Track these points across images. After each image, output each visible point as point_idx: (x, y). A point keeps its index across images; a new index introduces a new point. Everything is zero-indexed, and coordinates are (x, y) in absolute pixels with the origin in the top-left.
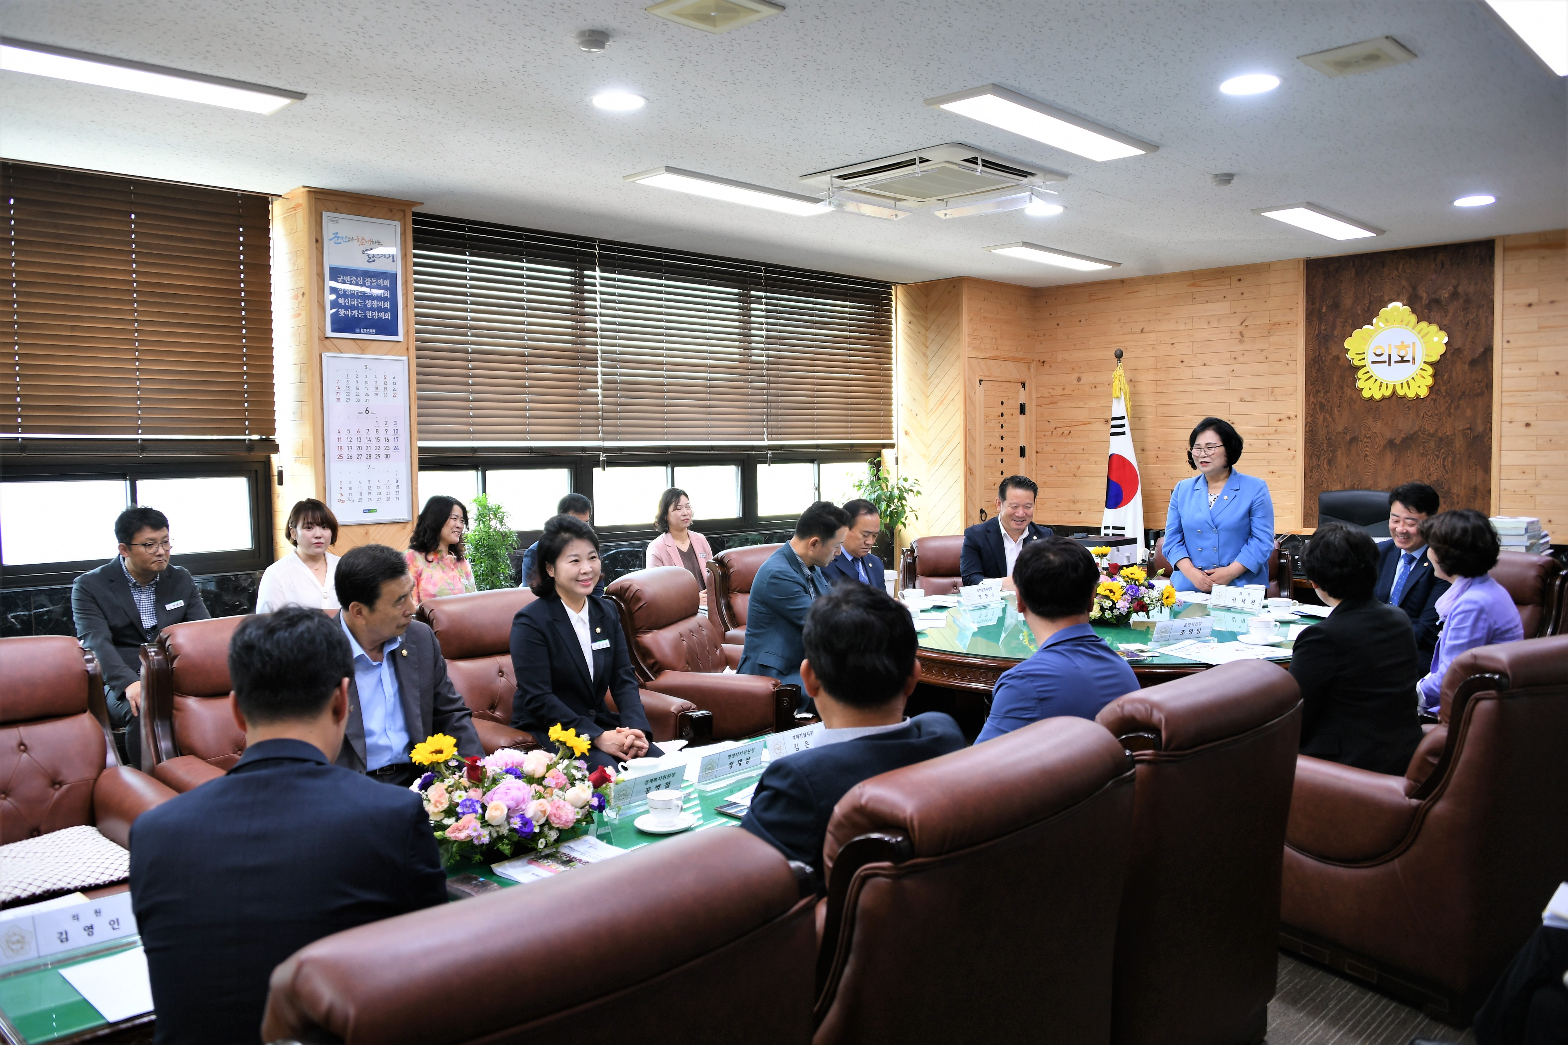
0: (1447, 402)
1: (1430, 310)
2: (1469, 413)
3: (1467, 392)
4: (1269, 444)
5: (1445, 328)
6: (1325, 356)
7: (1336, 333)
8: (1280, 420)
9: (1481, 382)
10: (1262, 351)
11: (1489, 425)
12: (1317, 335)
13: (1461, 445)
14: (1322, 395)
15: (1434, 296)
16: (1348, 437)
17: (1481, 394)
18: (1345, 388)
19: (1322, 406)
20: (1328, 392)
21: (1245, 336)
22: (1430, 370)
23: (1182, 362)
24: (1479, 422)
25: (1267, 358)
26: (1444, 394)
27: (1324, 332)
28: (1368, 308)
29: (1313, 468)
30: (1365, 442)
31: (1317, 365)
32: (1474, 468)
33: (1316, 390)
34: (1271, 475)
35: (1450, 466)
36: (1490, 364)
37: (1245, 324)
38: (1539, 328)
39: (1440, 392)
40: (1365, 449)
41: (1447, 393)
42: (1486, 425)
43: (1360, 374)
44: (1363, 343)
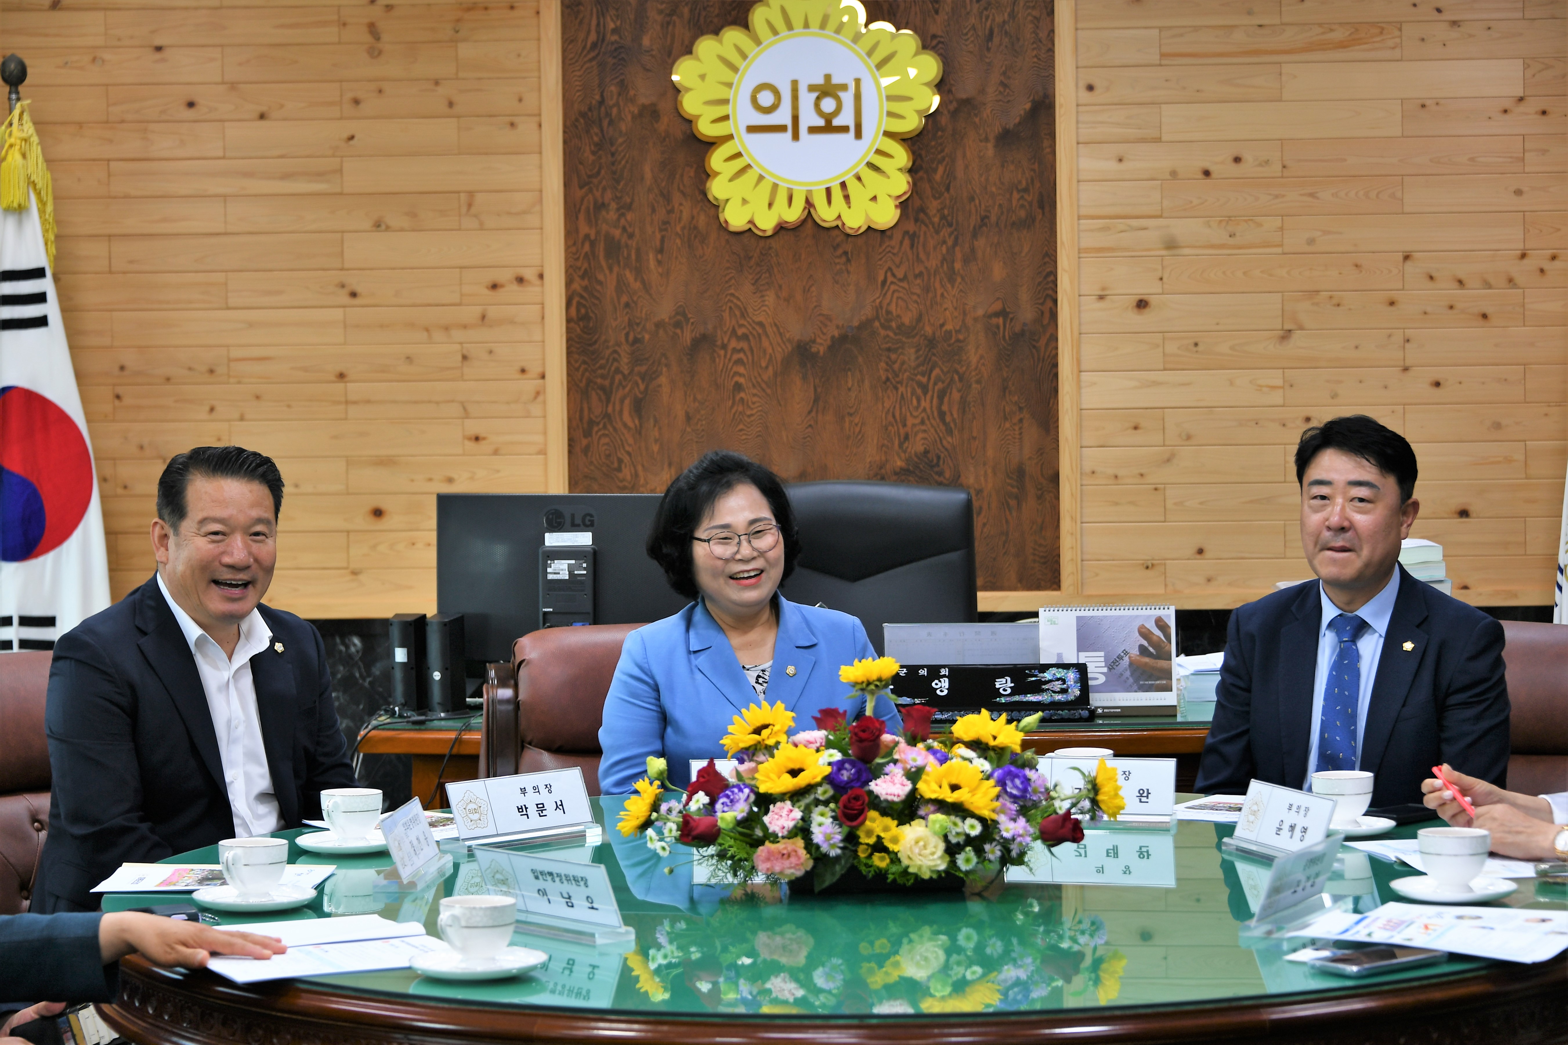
0: (944, 242)
2: (998, 272)
3: (993, 218)
4: (465, 358)
5: (934, 42)
6: (617, 104)
7: (646, 42)
8: (494, 286)
9: (1026, 190)
10: (437, 83)
11: (1049, 304)
12: (594, 45)
13: (982, 357)
14: (612, 215)
16: (687, 336)
17: (1028, 223)
18: (677, 198)
19: (613, 249)
20: (629, 207)
21: (385, 37)
22: (901, 157)
23: (191, 105)
24: (1025, 296)
25: (451, 104)
26: (936, 220)
27: (615, 38)
29: (591, 423)
30: (735, 350)
31: (596, 130)
32: (1015, 420)
33: (595, 203)
34: (471, 445)
35: (955, 416)
36: (1046, 143)
38: (1163, 55)
39: (926, 214)
40: (735, 369)
41: (943, 217)
42: (1042, 304)
43: (717, 160)
44: (727, 74)
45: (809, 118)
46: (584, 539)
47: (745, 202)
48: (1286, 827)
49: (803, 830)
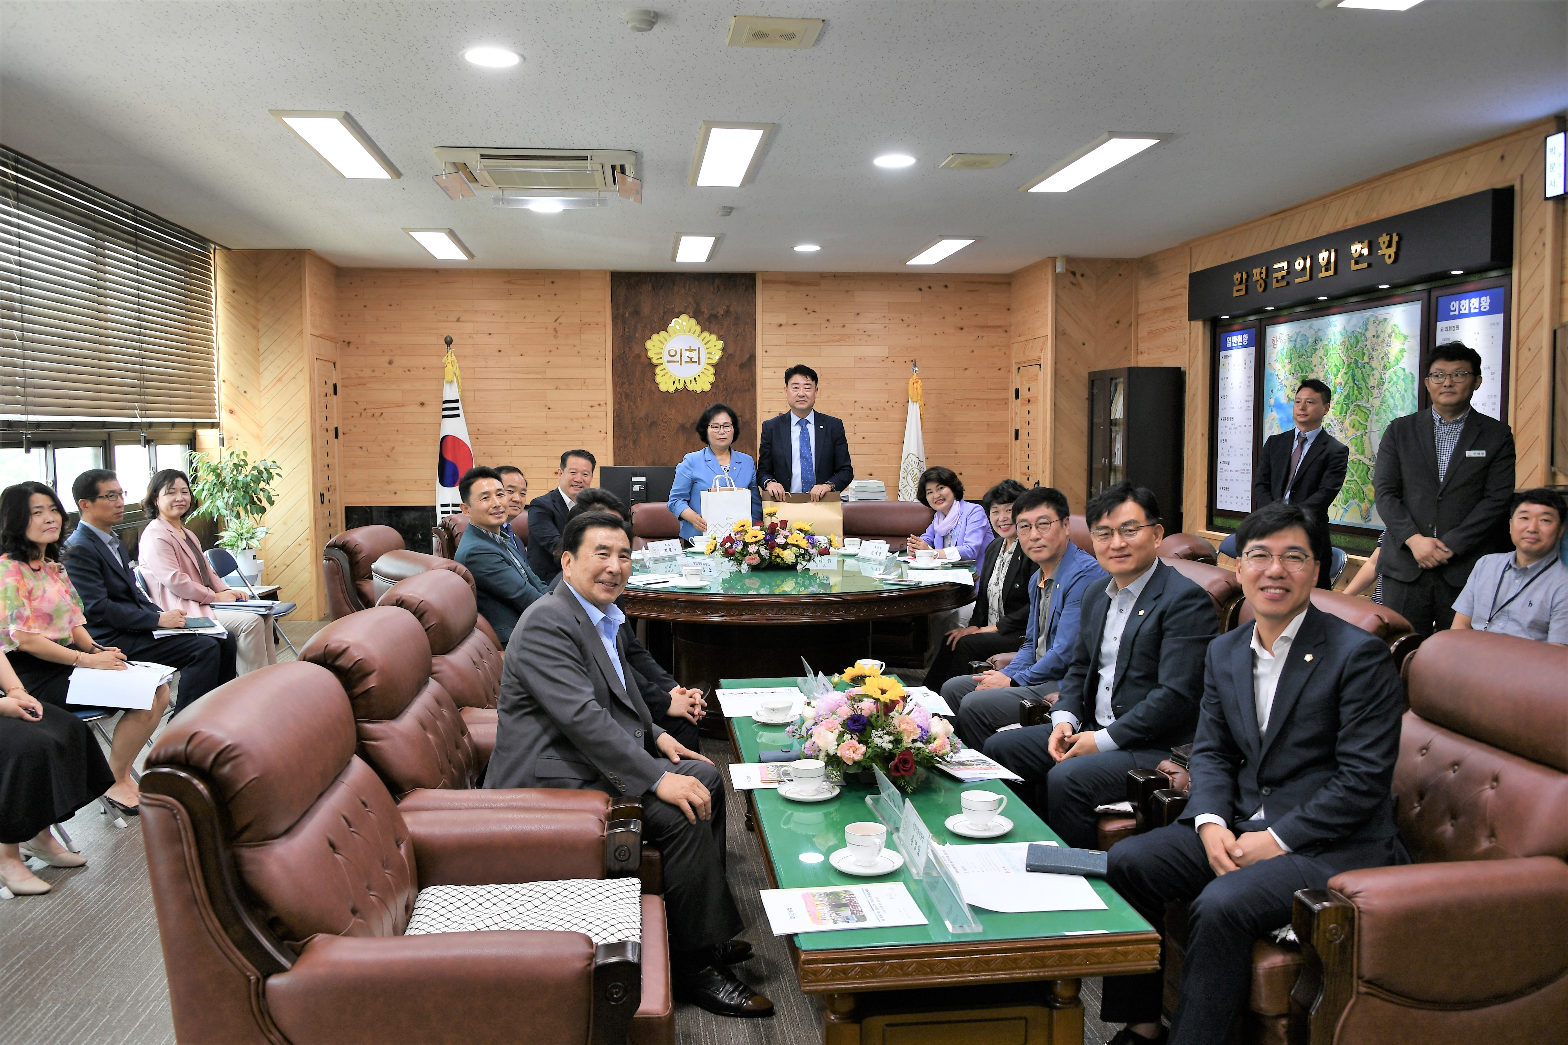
1: (710, 323)
3: (738, 389)
4: (583, 427)
5: (721, 337)
6: (628, 354)
7: (637, 335)
8: (592, 407)
9: (748, 381)
10: (575, 346)
12: (622, 336)
14: (627, 386)
15: (712, 312)
16: (649, 422)
17: (748, 390)
18: (646, 381)
19: (627, 396)
20: (632, 384)
21: (559, 332)
22: (712, 370)
23: (500, 351)
25: (579, 353)
26: (721, 389)
27: (628, 334)
28: (663, 317)
29: (621, 447)
30: (663, 426)
31: (622, 361)
33: (622, 382)
36: (754, 367)
37: (558, 321)
38: (787, 343)
39: (719, 387)
40: (663, 431)
41: (723, 388)
43: (658, 370)
44: (661, 345)
45: (685, 359)
46: (643, 479)
47: (666, 383)
48: (874, 552)
49: (758, 552)
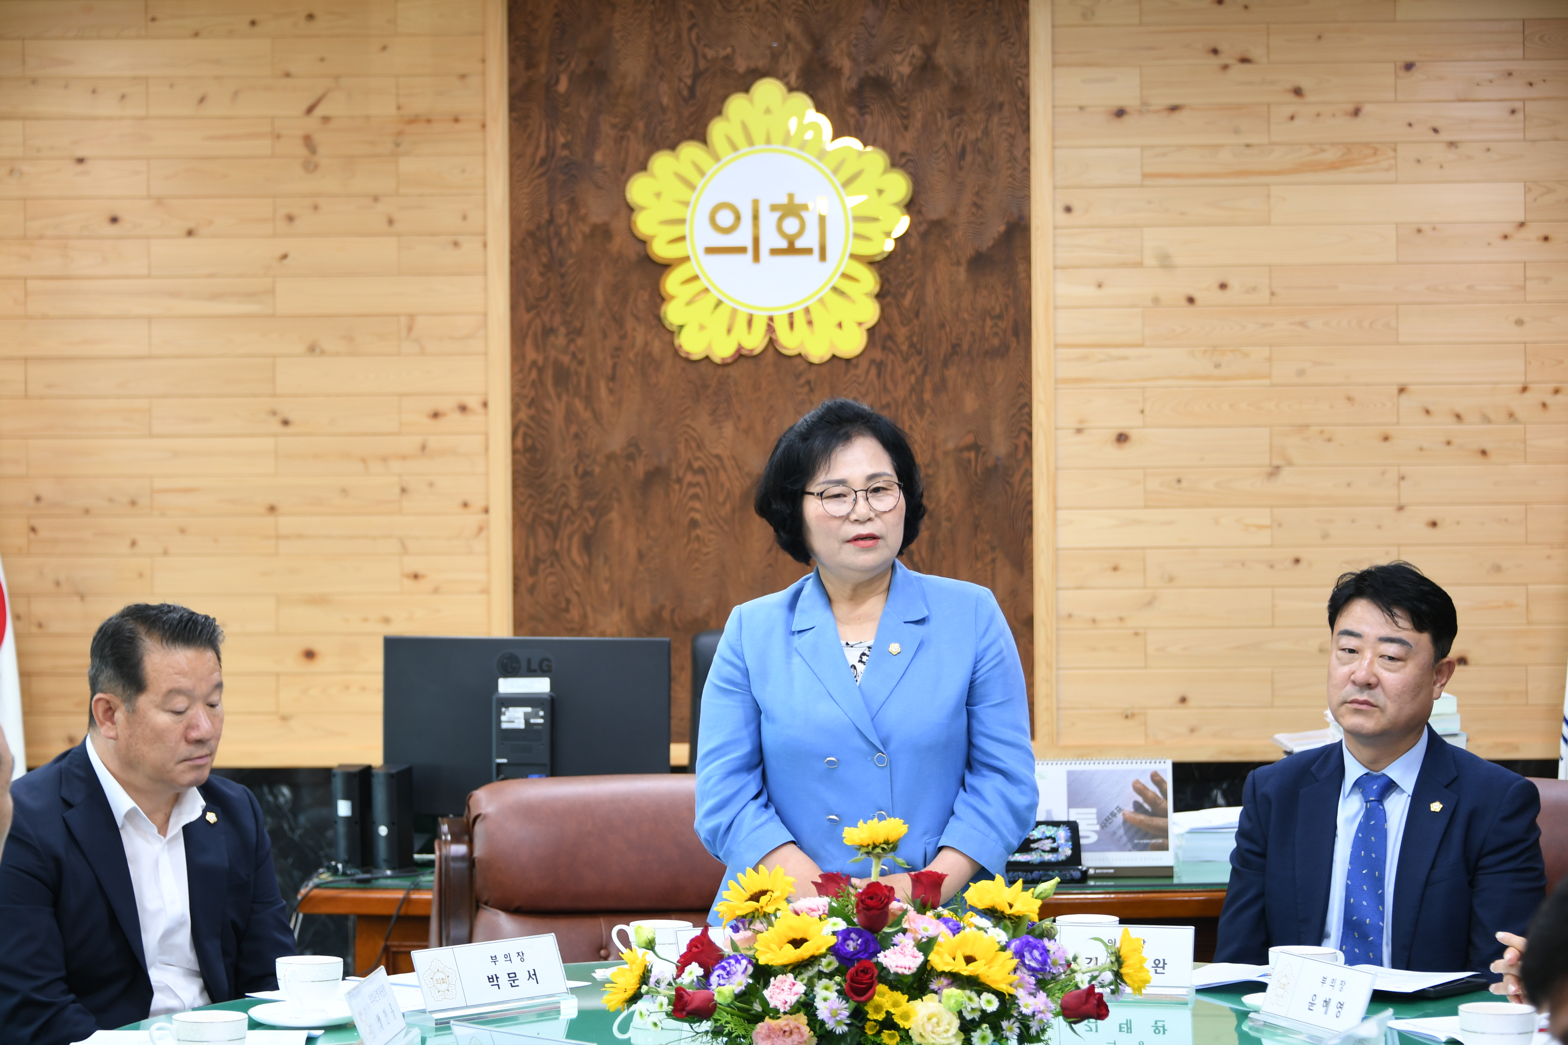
0: (913, 371)
1: (863, 109)
2: (970, 403)
3: (965, 347)
4: (403, 490)
5: (904, 160)
6: (567, 223)
7: (598, 157)
8: (436, 415)
9: (1000, 317)
10: (376, 199)
11: (1024, 437)
12: (543, 161)
13: (952, 493)
14: (560, 340)
15: (872, 70)
16: (640, 469)
17: (1002, 351)
18: (630, 323)
19: (562, 376)
20: (579, 332)
21: (322, 150)
22: (869, 281)
23: (114, 220)
24: (998, 429)
25: (391, 222)
26: (905, 348)
27: (565, 153)
28: (692, 90)
29: (538, 561)
30: (691, 485)
31: (544, 250)
32: (988, 559)
33: (544, 326)
34: (409, 584)
35: (924, 554)
36: (1021, 267)
37: (319, 112)
38: (1145, 176)
39: (894, 342)
40: (692, 504)
41: (912, 345)
42: (1017, 437)
43: (672, 283)
44: (683, 192)
45: (771, 239)
46: (541, 685)
47: (702, 327)
48: (1319, 1002)
49: (806, 1006)
